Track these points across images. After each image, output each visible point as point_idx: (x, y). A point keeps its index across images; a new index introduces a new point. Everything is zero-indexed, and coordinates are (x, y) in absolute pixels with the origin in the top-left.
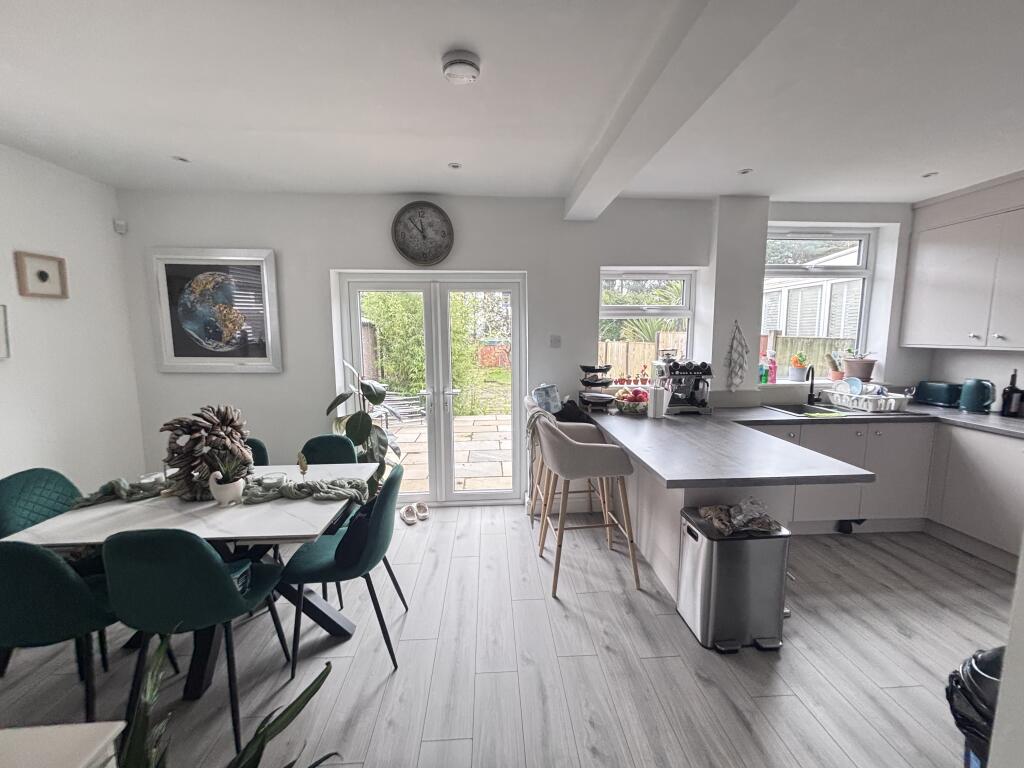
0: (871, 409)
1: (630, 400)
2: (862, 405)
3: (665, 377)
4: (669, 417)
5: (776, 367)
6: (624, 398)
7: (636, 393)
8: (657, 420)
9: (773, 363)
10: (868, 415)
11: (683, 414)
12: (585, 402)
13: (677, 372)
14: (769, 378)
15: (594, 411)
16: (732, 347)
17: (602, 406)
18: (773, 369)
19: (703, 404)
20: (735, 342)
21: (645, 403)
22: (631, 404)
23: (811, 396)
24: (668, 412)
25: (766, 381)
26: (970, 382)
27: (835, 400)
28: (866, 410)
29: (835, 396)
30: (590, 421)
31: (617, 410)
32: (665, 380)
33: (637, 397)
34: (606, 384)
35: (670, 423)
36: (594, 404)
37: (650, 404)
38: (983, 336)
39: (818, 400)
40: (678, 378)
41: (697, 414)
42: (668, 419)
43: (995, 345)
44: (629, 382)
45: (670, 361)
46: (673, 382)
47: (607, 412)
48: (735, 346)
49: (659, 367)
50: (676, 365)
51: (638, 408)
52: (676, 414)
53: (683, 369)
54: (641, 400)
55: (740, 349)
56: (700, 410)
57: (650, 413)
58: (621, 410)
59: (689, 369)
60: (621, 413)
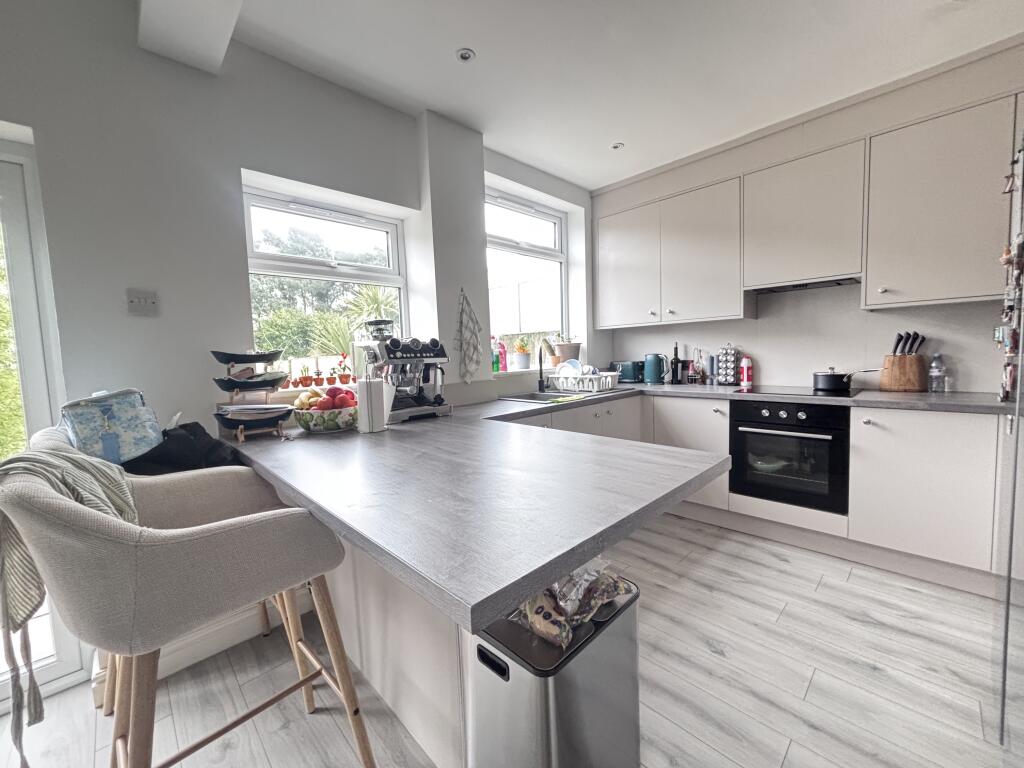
0: (596, 388)
1: (323, 406)
2: (587, 386)
3: (381, 362)
4: (393, 427)
5: (505, 352)
6: (311, 406)
7: (333, 393)
8: (375, 434)
9: (502, 347)
10: (594, 394)
11: (413, 419)
12: (228, 424)
13: (399, 354)
14: (501, 366)
15: (249, 438)
16: (461, 323)
17: (268, 427)
18: (503, 354)
19: (439, 401)
20: (464, 316)
21: (351, 410)
22: (326, 415)
23: (541, 382)
24: (393, 420)
25: (498, 370)
26: (650, 357)
27: (561, 385)
28: (593, 390)
29: (561, 380)
30: (238, 459)
31: (301, 430)
32: (381, 368)
33: (337, 400)
34: (272, 383)
35: (398, 435)
36: (249, 425)
37: (361, 409)
38: (658, 312)
39: (548, 387)
40: (400, 362)
41: (433, 416)
42: (392, 430)
43: (668, 320)
44: (319, 382)
45: (385, 339)
46: (394, 371)
47: (279, 437)
48: (465, 321)
49: (367, 348)
50: (395, 343)
51: (340, 420)
52: (404, 422)
53: (406, 349)
54: (343, 404)
55: (471, 325)
56: (437, 409)
57: (363, 425)
58: (307, 428)
59: (415, 350)
60: (310, 434)
